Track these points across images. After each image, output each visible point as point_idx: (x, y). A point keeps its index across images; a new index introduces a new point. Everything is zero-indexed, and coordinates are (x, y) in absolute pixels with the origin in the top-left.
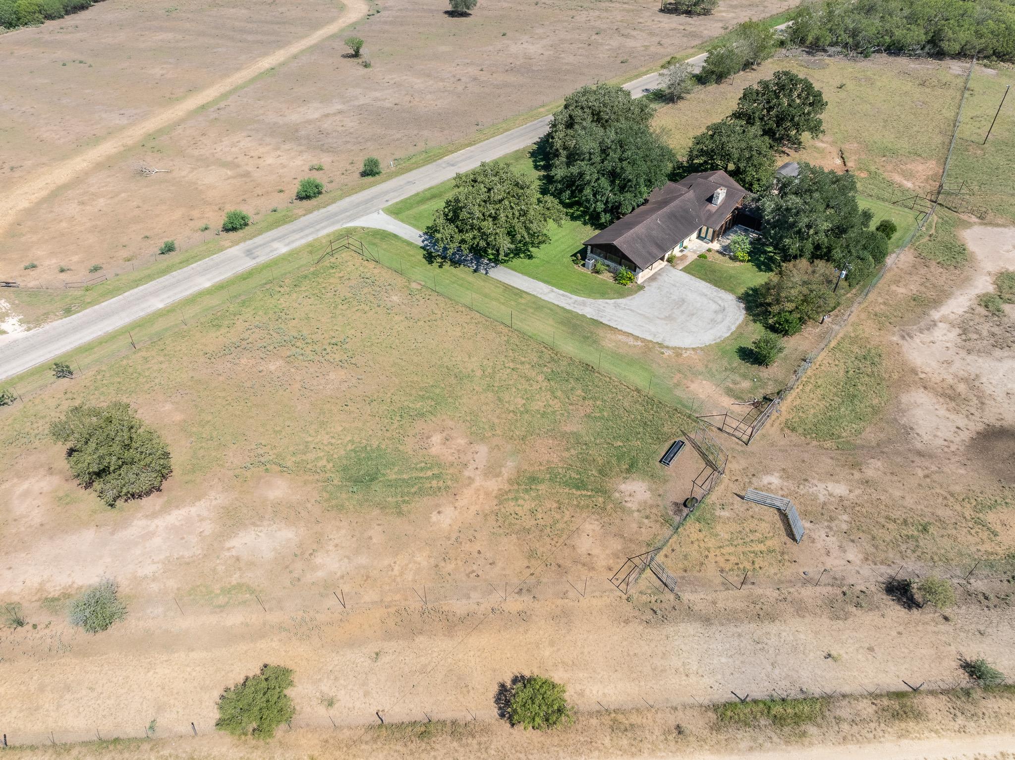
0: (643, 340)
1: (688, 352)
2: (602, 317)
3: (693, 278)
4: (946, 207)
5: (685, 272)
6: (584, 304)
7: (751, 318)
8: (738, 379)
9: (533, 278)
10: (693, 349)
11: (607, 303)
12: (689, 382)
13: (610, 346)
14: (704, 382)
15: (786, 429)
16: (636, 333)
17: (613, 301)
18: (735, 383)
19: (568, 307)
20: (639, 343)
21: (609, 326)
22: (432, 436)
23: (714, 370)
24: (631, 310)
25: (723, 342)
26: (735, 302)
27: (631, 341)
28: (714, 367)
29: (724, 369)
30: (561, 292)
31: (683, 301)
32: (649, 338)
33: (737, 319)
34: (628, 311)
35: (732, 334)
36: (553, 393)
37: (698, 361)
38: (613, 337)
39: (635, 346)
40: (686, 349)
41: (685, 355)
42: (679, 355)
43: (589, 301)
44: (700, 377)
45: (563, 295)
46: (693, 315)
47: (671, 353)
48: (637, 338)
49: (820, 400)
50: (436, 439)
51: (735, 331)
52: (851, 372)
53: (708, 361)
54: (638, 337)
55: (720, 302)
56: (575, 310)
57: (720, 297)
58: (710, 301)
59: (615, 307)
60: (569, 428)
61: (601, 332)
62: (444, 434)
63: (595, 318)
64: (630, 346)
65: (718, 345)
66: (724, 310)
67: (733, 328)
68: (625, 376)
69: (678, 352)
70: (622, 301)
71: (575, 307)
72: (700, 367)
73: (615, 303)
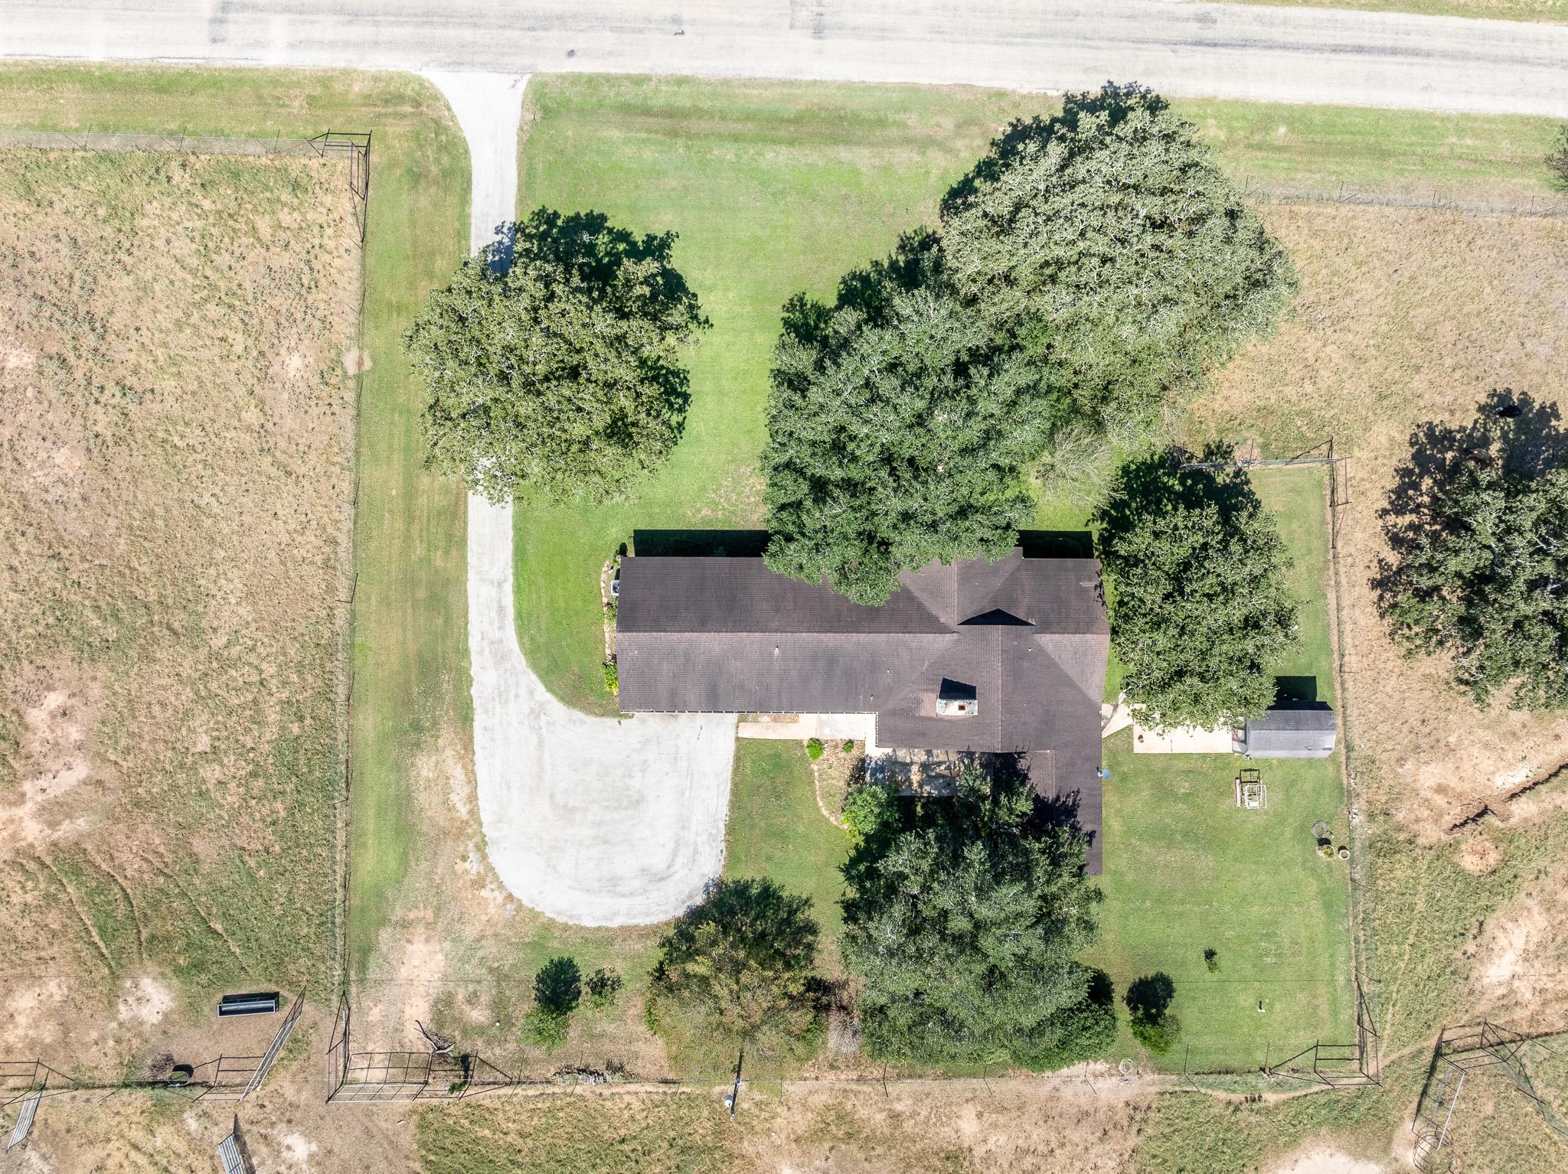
0: (474, 812)
1: (496, 893)
2: (486, 711)
3: (728, 774)
4: (1426, 1087)
5: (738, 749)
6: (501, 658)
7: (671, 932)
8: (485, 998)
9: (515, 527)
10: (510, 897)
11: (531, 692)
12: (424, 937)
13: (424, 773)
14: (440, 957)
15: (416, 1117)
16: (481, 792)
17: (549, 696)
18: (472, 1000)
19: (473, 644)
20: (463, 811)
21: (471, 739)
22: (55, 690)
23: (481, 953)
24: (541, 743)
25: (566, 928)
26: (701, 885)
27: (458, 799)
28: (490, 948)
29: (496, 965)
30: (509, 600)
31: (637, 803)
32: (485, 816)
33: (647, 914)
34: (534, 740)
35: (599, 929)
36: (254, 775)
37: (484, 918)
38: (450, 762)
39: (451, 809)
40: (501, 886)
41: (483, 893)
42: (479, 883)
43: (518, 660)
44: (447, 945)
45: (501, 609)
46: (606, 842)
47: (474, 871)
48: (473, 798)
49: (521, 1135)
50: (54, 700)
51: (607, 929)
52: (626, 1148)
53: (496, 935)
54: (476, 798)
55: (680, 860)
56: (474, 657)
57: (696, 852)
58: (671, 845)
59: (532, 711)
60: (199, 846)
61: (447, 735)
62: (70, 703)
63: (476, 704)
64: (446, 802)
65: (549, 926)
66: (662, 879)
67: (615, 923)
68: (364, 845)
69: (487, 877)
70: (557, 709)
71: (481, 652)
72: (470, 932)
73: (541, 705)
